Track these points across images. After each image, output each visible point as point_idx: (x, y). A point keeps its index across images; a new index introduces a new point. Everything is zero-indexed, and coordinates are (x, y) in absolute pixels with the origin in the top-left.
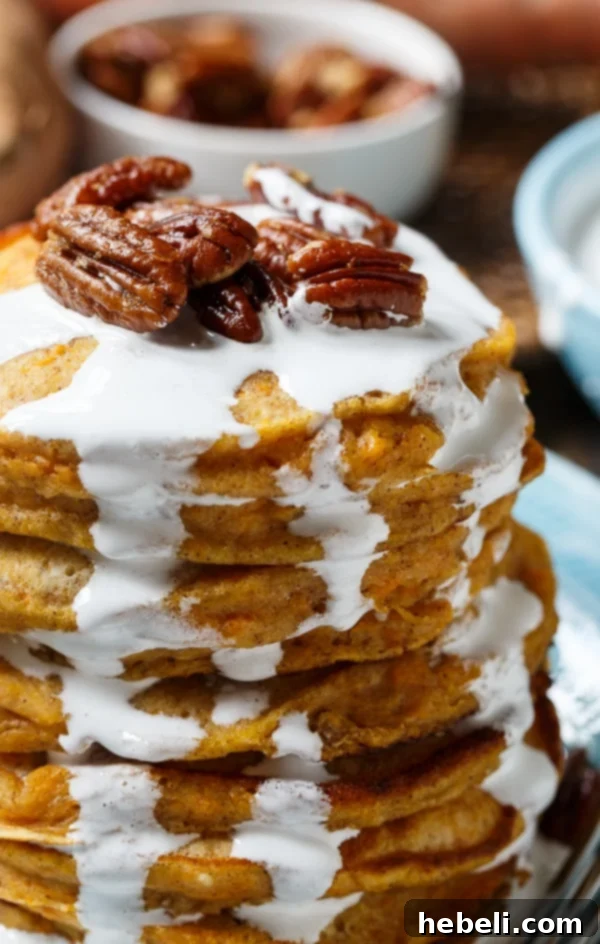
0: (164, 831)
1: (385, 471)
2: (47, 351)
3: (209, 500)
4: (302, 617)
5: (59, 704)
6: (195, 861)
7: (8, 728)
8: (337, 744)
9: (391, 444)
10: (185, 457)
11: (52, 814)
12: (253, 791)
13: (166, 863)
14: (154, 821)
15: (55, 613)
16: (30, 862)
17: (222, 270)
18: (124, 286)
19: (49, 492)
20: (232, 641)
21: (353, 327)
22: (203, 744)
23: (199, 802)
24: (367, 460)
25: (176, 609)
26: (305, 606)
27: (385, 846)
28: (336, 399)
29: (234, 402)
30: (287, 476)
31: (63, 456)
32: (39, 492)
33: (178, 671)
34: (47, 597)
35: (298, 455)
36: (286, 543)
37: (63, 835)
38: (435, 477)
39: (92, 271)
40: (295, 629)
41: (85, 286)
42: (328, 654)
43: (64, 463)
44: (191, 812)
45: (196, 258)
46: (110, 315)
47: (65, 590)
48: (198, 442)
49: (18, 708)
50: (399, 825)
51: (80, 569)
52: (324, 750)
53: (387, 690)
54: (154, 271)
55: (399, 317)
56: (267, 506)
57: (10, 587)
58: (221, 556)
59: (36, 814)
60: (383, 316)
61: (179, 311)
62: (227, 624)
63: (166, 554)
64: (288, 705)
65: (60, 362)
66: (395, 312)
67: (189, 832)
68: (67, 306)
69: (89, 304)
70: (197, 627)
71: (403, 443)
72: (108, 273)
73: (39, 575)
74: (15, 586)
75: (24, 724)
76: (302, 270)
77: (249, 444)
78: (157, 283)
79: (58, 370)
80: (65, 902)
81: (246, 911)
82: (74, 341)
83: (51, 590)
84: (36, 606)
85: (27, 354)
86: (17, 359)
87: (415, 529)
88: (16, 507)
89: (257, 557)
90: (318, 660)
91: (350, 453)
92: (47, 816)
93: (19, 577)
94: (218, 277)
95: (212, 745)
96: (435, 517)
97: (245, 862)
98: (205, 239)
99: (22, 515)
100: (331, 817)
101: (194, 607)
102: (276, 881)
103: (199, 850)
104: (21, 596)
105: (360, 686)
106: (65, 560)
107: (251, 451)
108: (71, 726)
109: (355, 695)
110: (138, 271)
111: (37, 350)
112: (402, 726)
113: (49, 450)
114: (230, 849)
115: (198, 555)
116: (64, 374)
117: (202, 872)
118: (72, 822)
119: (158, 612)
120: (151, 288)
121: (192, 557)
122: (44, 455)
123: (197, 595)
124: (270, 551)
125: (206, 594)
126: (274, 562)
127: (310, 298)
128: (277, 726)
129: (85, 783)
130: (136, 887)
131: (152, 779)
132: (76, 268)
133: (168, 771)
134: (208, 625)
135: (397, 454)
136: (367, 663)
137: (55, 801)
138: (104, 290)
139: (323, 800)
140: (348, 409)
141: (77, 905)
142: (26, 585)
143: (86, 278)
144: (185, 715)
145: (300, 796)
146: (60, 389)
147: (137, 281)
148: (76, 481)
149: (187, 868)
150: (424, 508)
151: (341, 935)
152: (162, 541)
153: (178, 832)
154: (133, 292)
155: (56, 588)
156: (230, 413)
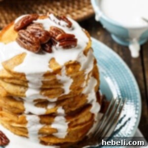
2: (19, 55)
3: (46, 80)
4: (60, 94)
5: (23, 106)
7: (16, 110)
9: (73, 69)
11: (24, 122)
12: (54, 118)
14: (39, 123)
21: (66, 49)
23: (46, 120)
24: (70, 72)
26: (61, 92)
27: (75, 123)
28: (65, 62)
29: (49, 64)
35: (59, 73)
39: (25, 42)
41: (24, 45)
43: (23, 76)
49: (17, 107)
50: (76, 120)
51: (26, 88)
52: (65, 112)
58: (48, 87)
60: (71, 47)
62: (49, 96)
64: (59, 105)
66: (73, 45)
67: (45, 124)
73: (20, 89)
79: (21, 59)
81: (54, 134)
82: (23, 53)
83: (22, 91)
84: (20, 94)
85: (16, 56)
88: (15, 80)
91: (67, 71)
95: (48, 112)
97: (53, 129)
98: (43, 37)
101: (44, 94)
103: (46, 127)
105: (70, 101)
106: (23, 87)
107: (52, 73)
108: (26, 110)
110: (33, 44)
112: (76, 107)
114: (51, 126)
117: (47, 130)
118: (27, 124)
120: (35, 46)
122: (20, 75)
124: (55, 86)
125: (46, 92)
127: (60, 45)
128: (57, 109)
129: (28, 118)
130: (37, 132)
131: (39, 117)
132: (22, 42)
139: (65, 119)
142: (18, 91)
144: (43, 108)
148: (25, 78)
150: (78, 77)
152: (39, 85)
154: (32, 47)
156: (48, 67)
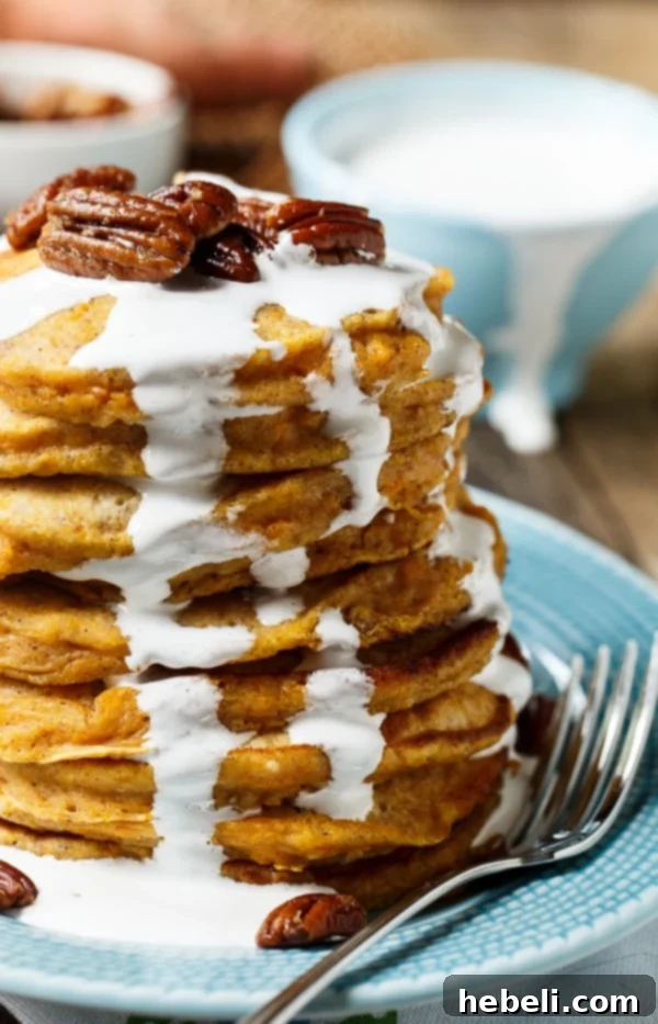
0: (227, 731)
1: (393, 373)
2: (72, 309)
3: (250, 411)
4: (334, 515)
5: (118, 629)
6: (261, 751)
7: (71, 660)
8: (371, 633)
9: (392, 351)
10: (227, 373)
11: (124, 729)
12: (303, 682)
13: (235, 756)
14: (216, 721)
15: (112, 540)
16: (106, 777)
17: (216, 225)
18: (136, 242)
19: (104, 421)
20: (276, 543)
21: (333, 264)
22: (257, 643)
23: (257, 699)
24: (378, 364)
25: (224, 519)
26: (335, 504)
27: (416, 727)
28: (342, 315)
29: (256, 326)
30: (314, 383)
31: (117, 384)
32: (94, 424)
33: (220, 586)
34: (102, 526)
35: (320, 365)
36: (316, 446)
37: (138, 745)
38: (427, 383)
39: (101, 236)
40: (328, 527)
41: (98, 250)
42: (348, 558)
43: (120, 390)
44: (249, 710)
45: (191, 217)
46: (124, 271)
47: (118, 519)
48: (238, 358)
49: (79, 639)
50: (423, 709)
51: (129, 498)
52: (361, 638)
53: (401, 585)
54: (162, 226)
55: (370, 256)
56: (300, 411)
57: (67, 522)
58: (261, 464)
59: (110, 731)
60: (356, 255)
61: (192, 256)
62: (270, 528)
63: (211, 468)
64: (322, 604)
65: (88, 315)
66: (366, 250)
67: (248, 730)
68: (77, 274)
69: (104, 266)
70: (243, 534)
71: (402, 351)
72: (119, 235)
73: (92, 509)
74: (71, 520)
75: (86, 653)
76: (281, 222)
77: (279, 356)
78: (167, 235)
79: (89, 321)
80: (140, 812)
81: (306, 799)
82: (92, 300)
83: (105, 519)
84: (94, 536)
85: (56, 314)
86: (47, 319)
87: (417, 430)
88: (66, 447)
89: (291, 460)
90: (342, 563)
91: (361, 359)
92: (119, 731)
93: (75, 513)
94: (213, 231)
95: (264, 644)
96: (430, 420)
97: (305, 747)
98: (196, 202)
99: (75, 453)
100: (373, 698)
101: (241, 515)
102: (333, 761)
103: (260, 743)
104: (79, 529)
105: (378, 584)
106: (113, 494)
107: (281, 363)
108: (132, 646)
109: (376, 592)
110: (147, 227)
111: (62, 311)
112: (421, 614)
113: (105, 380)
114: (288, 739)
115: (241, 464)
116: (95, 324)
117: (269, 759)
118: (144, 733)
119: (208, 524)
120: (164, 238)
121: (236, 468)
122: (100, 385)
123: (241, 503)
124: (303, 454)
125: (250, 501)
126: (306, 465)
127: (296, 241)
128: (317, 622)
129: (151, 696)
130: (206, 785)
131: (212, 684)
132: (86, 238)
133: (225, 674)
134: (253, 531)
135: (399, 359)
136: (380, 565)
137: (126, 717)
138: (118, 248)
139: (367, 681)
140: (352, 325)
141: (154, 813)
142: (81, 519)
143: (97, 243)
144: (232, 624)
145: (347, 681)
146: (96, 335)
147: (149, 236)
148: (132, 405)
149: (255, 758)
150: (421, 412)
151: (386, 815)
152: (208, 458)
153: (239, 731)
154: (147, 246)
155: (109, 518)
156: (254, 335)
